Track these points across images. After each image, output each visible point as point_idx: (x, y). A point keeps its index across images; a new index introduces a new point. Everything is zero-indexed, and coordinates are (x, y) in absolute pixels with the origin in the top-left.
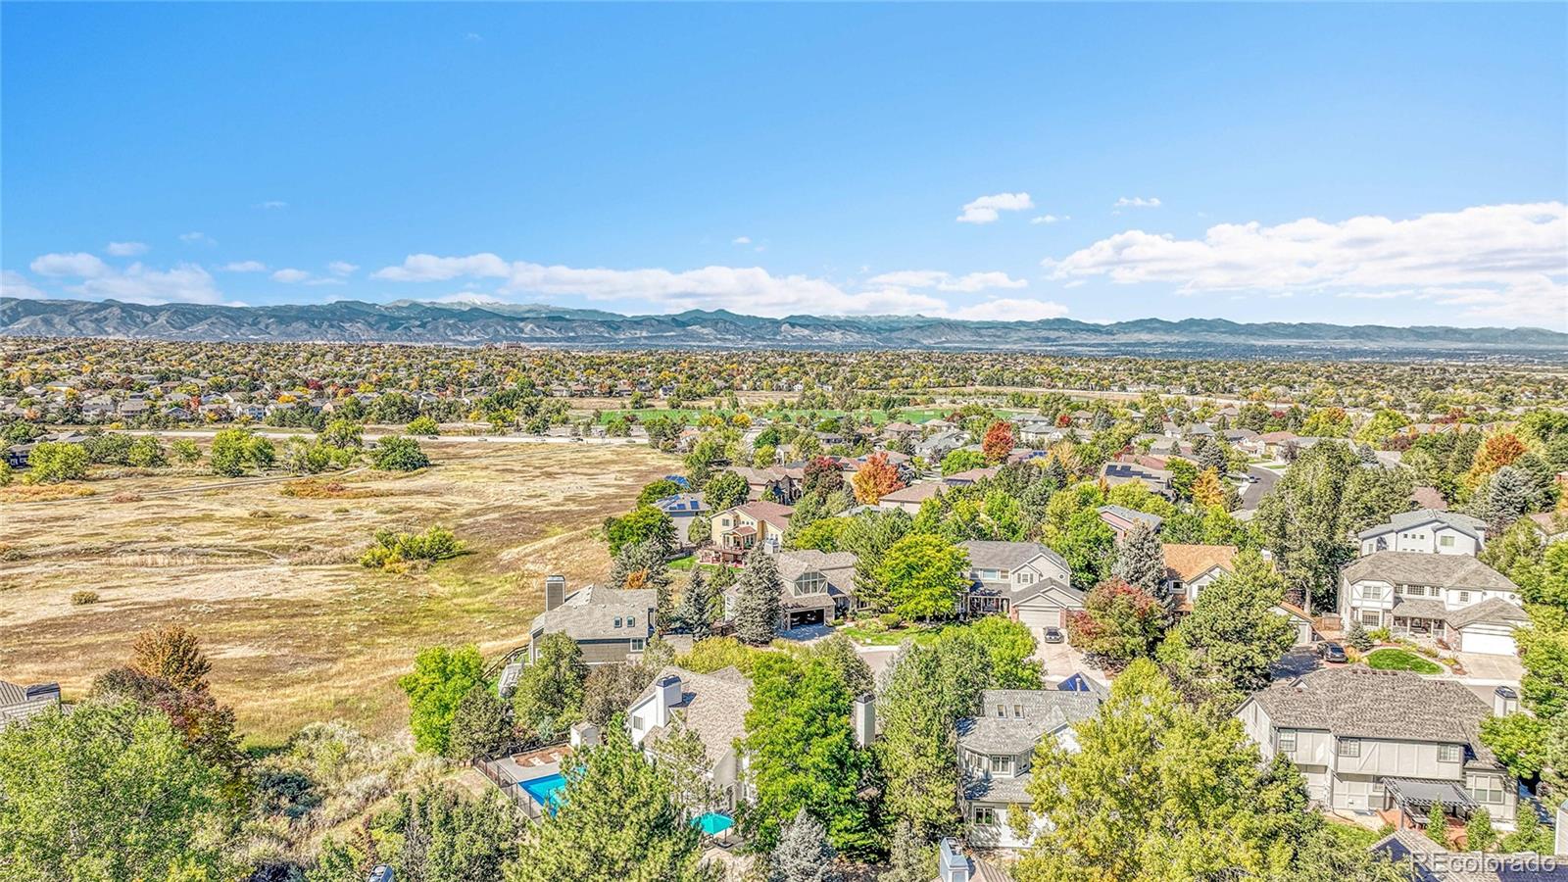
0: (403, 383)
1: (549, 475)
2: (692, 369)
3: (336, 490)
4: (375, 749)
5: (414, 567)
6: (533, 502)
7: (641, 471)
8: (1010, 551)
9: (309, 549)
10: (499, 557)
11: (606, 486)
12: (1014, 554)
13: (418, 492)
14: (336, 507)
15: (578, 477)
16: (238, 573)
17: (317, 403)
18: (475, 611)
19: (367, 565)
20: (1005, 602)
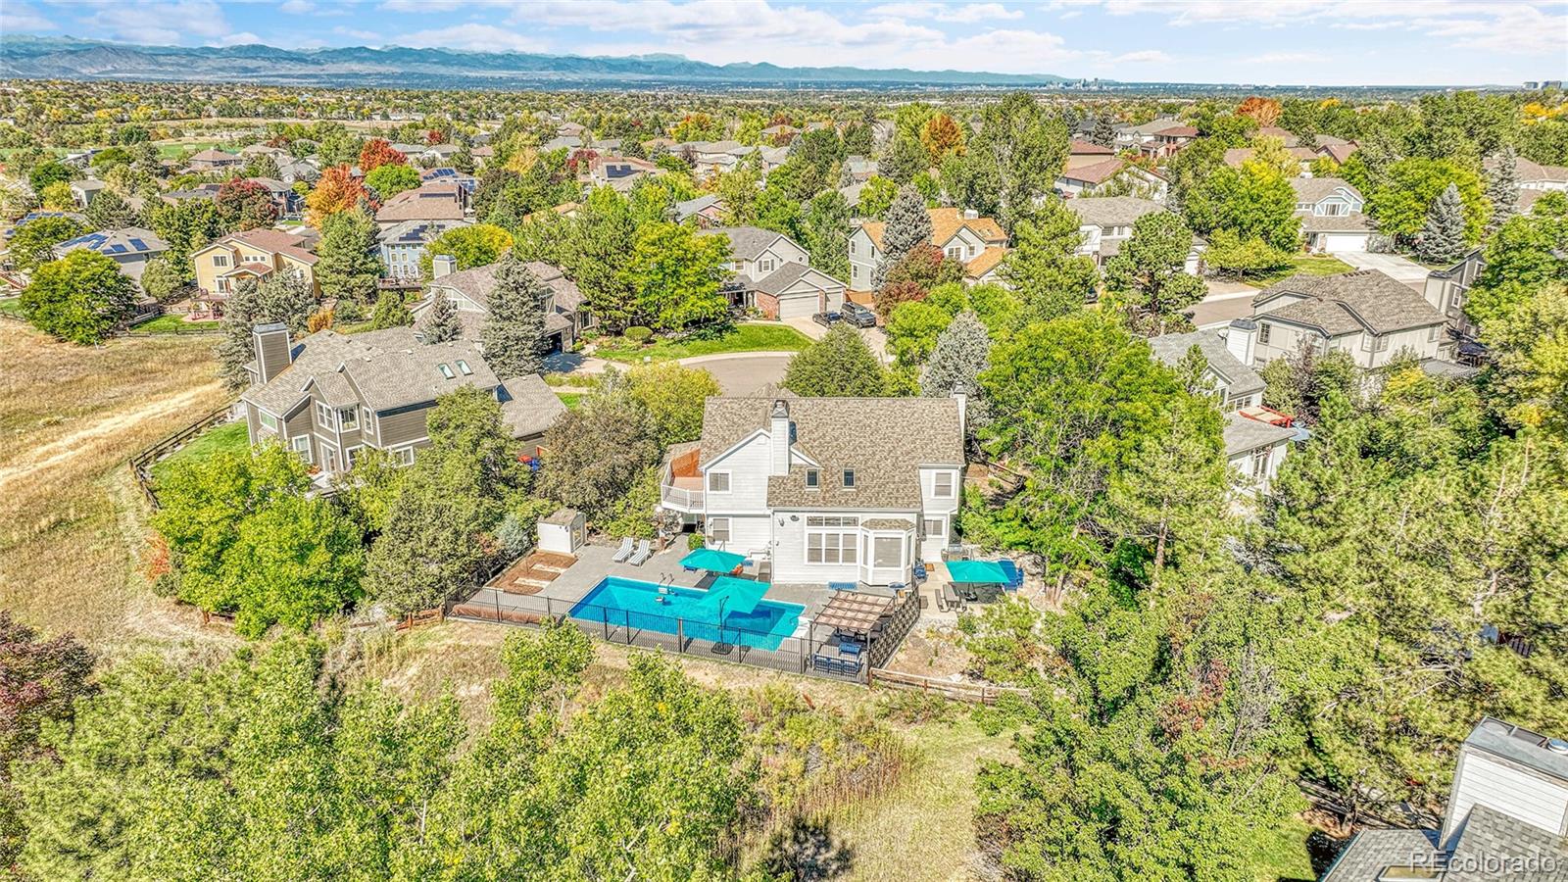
20: (750, 295)
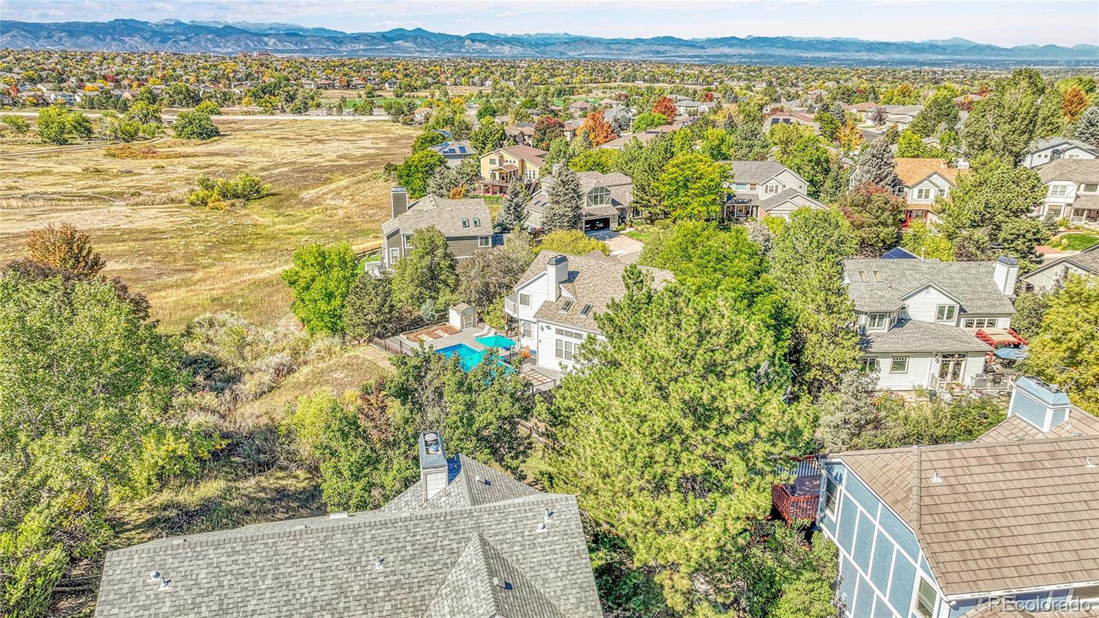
0: (184, 78)
1: (319, 141)
2: (406, 69)
3: (150, 153)
4: (268, 334)
5: (233, 205)
6: (313, 160)
7: (390, 138)
8: (756, 169)
9: (140, 194)
10: (300, 196)
11: (366, 148)
12: (759, 170)
13: (216, 154)
14: (153, 165)
15: (342, 142)
16: (85, 212)
17: (117, 92)
18: (298, 234)
19: (193, 204)
20: (754, 208)
